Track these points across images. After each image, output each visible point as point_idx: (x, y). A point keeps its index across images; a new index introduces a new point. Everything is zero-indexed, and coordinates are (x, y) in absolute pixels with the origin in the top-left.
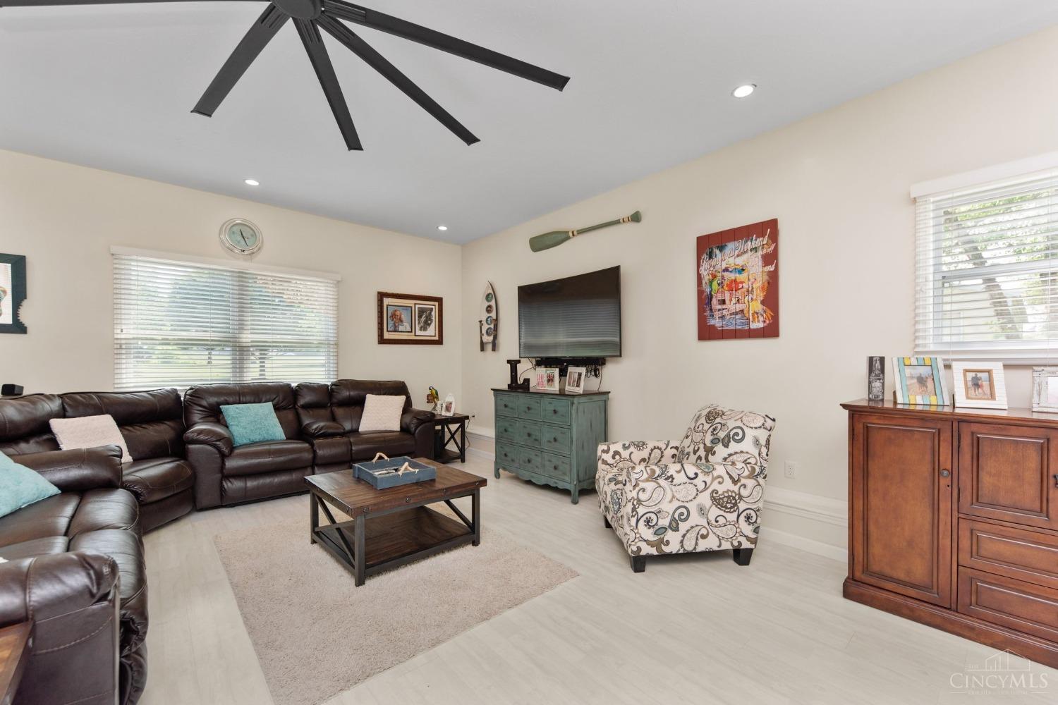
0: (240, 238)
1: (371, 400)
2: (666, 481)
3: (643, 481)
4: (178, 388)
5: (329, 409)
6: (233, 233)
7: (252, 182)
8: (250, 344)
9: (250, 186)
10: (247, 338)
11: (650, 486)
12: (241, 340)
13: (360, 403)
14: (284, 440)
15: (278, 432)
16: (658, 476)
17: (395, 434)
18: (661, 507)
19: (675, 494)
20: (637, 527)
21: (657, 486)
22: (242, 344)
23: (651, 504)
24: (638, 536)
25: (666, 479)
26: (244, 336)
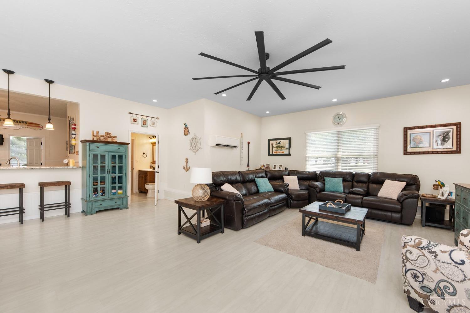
0: (338, 119)
1: (388, 182)
2: (430, 254)
3: (410, 246)
4: (317, 171)
5: (367, 184)
6: (336, 118)
7: (335, 100)
8: (341, 157)
9: (334, 102)
10: (340, 155)
11: (416, 252)
12: (338, 155)
13: (381, 183)
14: (342, 193)
15: (341, 189)
16: (423, 247)
17: (394, 201)
18: (425, 271)
19: (439, 268)
20: (406, 275)
21: (421, 254)
22: (338, 157)
23: (416, 265)
24: (407, 281)
25: (429, 252)
26: (339, 154)
